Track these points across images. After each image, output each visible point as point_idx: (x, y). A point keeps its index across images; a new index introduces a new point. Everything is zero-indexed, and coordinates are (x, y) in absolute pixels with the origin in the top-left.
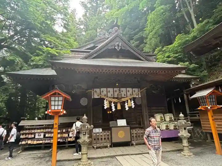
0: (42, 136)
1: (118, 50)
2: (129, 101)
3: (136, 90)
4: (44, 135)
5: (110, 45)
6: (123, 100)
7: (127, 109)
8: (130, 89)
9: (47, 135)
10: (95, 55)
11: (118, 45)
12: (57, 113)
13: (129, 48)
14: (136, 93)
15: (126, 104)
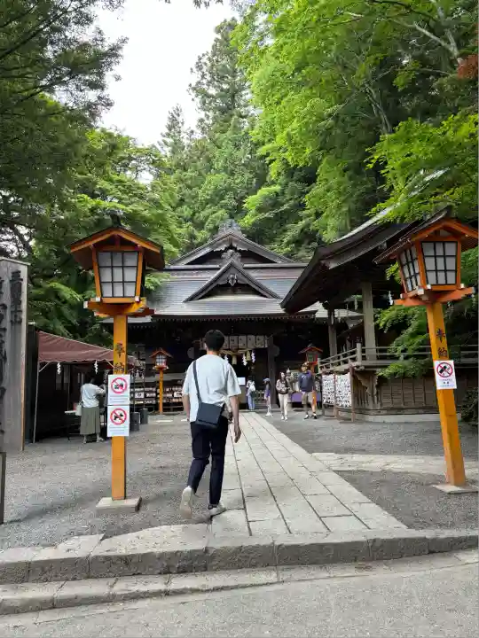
0: (142, 396)
1: (232, 285)
2: (248, 353)
3: (261, 338)
4: (145, 395)
5: (222, 279)
6: (240, 352)
7: (245, 364)
8: (253, 337)
9: (148, 395)
10: (203, 294)
11: (233, 279)
12: (161, 368)
13: (247, 282)
14: (262, 342)
15: (244, 358)
